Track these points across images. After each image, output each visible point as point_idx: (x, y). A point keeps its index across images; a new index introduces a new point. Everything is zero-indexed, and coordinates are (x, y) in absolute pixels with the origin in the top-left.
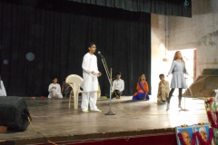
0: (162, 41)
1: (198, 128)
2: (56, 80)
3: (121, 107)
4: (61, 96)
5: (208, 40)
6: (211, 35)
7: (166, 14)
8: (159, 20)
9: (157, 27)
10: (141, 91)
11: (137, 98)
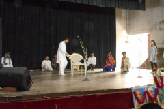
0: (124, 28)
1: (147, 88)
2: (47, 58)
3: (95, 76)
4: (52, 69)
5: (158, 27)
6: (160, 23)
7: (126, 8)
8: (122, 13)
9: (120, 17)
10: (109, 65)
11: (107, 70)
